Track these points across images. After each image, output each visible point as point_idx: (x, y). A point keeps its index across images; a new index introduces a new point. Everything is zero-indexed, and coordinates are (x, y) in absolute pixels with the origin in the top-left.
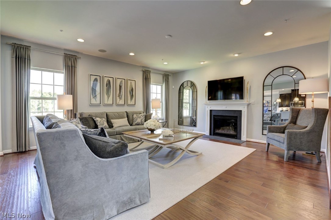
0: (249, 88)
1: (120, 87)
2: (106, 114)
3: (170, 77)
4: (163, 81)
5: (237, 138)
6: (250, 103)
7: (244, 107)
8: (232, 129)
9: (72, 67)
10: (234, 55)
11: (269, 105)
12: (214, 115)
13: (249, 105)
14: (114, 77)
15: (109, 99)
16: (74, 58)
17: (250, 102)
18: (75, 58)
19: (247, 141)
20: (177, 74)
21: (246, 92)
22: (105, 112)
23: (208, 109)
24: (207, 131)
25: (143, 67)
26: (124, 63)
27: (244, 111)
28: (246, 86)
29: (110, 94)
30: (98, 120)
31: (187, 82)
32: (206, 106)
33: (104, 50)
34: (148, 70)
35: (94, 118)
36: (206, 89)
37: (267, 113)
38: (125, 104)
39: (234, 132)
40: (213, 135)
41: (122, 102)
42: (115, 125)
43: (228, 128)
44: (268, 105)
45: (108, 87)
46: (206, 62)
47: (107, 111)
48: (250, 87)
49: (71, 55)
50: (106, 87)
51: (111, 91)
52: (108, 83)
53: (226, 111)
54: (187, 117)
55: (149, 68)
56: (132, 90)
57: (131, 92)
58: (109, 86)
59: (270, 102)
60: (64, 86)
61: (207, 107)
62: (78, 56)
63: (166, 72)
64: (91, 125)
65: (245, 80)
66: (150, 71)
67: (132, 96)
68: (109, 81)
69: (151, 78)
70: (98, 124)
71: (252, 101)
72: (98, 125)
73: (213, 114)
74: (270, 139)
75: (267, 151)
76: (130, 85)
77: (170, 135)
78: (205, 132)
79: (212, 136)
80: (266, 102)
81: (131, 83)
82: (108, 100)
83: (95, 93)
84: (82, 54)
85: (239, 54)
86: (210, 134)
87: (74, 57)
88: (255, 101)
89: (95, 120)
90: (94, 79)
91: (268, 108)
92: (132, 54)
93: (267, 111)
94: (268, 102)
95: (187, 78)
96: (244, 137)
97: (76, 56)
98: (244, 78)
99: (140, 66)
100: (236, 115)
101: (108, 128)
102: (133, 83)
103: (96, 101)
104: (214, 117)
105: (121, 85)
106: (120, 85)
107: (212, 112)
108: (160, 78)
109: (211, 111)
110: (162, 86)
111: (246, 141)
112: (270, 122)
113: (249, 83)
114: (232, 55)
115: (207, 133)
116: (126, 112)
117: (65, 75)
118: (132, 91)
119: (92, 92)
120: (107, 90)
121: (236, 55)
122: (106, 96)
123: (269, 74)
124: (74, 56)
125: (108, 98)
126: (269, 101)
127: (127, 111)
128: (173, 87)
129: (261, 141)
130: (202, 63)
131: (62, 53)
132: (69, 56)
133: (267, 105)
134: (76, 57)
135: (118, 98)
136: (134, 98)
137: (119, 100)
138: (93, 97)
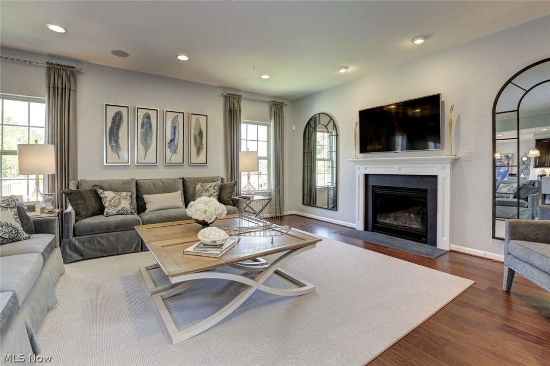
0: (454, 122)
2: (136, 183)
3: (285, 109)
4: (271, 116)
5: (426, 243)
6: (460, 158)
7: (444, 168)
8: (416, 219)
9: (64, 89)
10: (413, 41)
11: (510, 162)
12: (373, 186)
13: (455, 162)
14: (158, 109)
15: (147, 154)
16: (69, 73)
17: (459, 156)
18: (71, 72)
19: (451, 251)
20: (299, 100)
21: (449, 131)
22: (133, 179)
23: (361, 171)
24: (359, 220)
25: (225, 88)
26: (180, 80)
27: (444, 178)
28: (448, 116)
29: (151, 144)
30: (108, 196)
31: (319, 116)
32: (357, 166)
33: (124, 52)
34: (235, 95)
35: (100, 191)
36: (355, 129)
37: (506, 179)
38: (183, 163)
39: (420, 226)
40: (373, 231)
41: (177, 158)
42: (149, 207)
43: (407, 215)
44: (508, 163)
45: (146, 128)
46: (351, 69)
47: (137, 178)
48: (459, 117)
49: (62, 66)
50: (142, 127)
51: (151, 137)
52: (145, 120)
53: (401, 177)
54: (323, 189)
55: (239, 90)
56: (201, 133)
57: (198, 138)
58: (148, 126)
59: (512, 157)
60: (45, 128)
61: (359, 168)
63: (276, 97)
64: (89, 207)
65: (444, 102)
66: (241, 96)
67: (200, 146)
68: (148, 117)
69: (242, 110)
70: (106, 205)
71: (463, 153)
72: (105, 207)
73: (372, 182)
74: (517, 260)
75: (508, 292)
76: (196, 125)
77: (215, 242)
78: (354, 222)
79: (370, 233)
80: (503, 156)
81: (197, 120)
83: (117, 142)
84: (88, 63)
85: (425, 37)
86: (366, 228)
87: (69, 70)
88: (471, 153)
89: (102, 196)
90: (114, 113)
91: (508, 170)
92: (183, 58)
93: (505, 176)
94: (507, 157)
95: (319, 107)
96: (444, 242)
97: (73, 67)
98: (442, 99)
99: (219, 87)
100: (422, 187)
101: (132, 213)
102: (202, 120)
103: (119, 157)
104: (373, 190)
105: (174, 125)
106: (172, 125)
107: (370, 179)
108: (265, 109)
109: (367, 176)
110: (269, 126)
111: (448, 250)
112: (516, 200)
113: (455, 109)
114: (407, 44)
115: (359, 225)
116: (183, 179)
117: (47, 107)
118: (199, 136)
119: (110, 140)
120: (143, 134)
121: (419, 41)
122: (141, 147)
123: (509, 81)
124: (69, 67)
125: (146, 152)
126: (510, 155)
127: (185, 176)
128: (294, 129)
129: (490, 254)
130: (343, 71)
131: (44, 61)
132: (56, 67)
133: (506, 163)
134: (74, 70)
135: (168, 150)
136: (204, 151)
137: (171, 154)
138: (112, 149)
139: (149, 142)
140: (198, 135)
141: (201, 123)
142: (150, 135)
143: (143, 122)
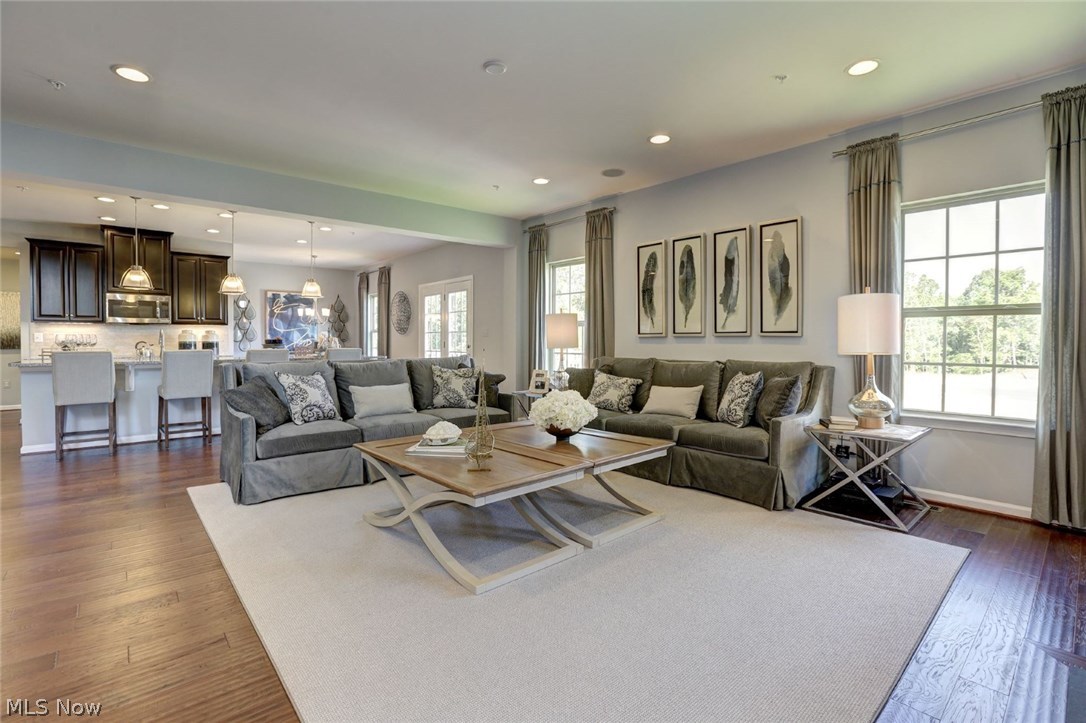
1: (729, 263)
15: (689, 316)
29: (694, 298)
38: (747, 331)
41: (737, 323)
45: (687, 273)
50: (681, 273)
51: (694, 287)
52: (685, 260)
56: (784, 265)
57: (778, 275)
58: (689, 269)
62: (610, 206)
66: (895, 135)
67: (783, 294)
68: (689, 253)
76: (773, 248)
81: (777, 236)
82: (686, 319)
83: (651, 301)
90: (648, 256)
97: (605, 209)
102: (787, 233)
103: (654, 324)
105: (730, 258)
106: (726, 258)
118: (782, 270)
119: (644, 299)
120: (683, 284)
122: (680, 306)
125: (687, 313)
132: (595, 214)
135: (720, 307)
136: (792, 304)
137: (725, 314)
138: (646, 312)
139: (691, 296)
140: (778, 268)
141: (783, 240)
142: (692, 286)
143: (682, 263)
